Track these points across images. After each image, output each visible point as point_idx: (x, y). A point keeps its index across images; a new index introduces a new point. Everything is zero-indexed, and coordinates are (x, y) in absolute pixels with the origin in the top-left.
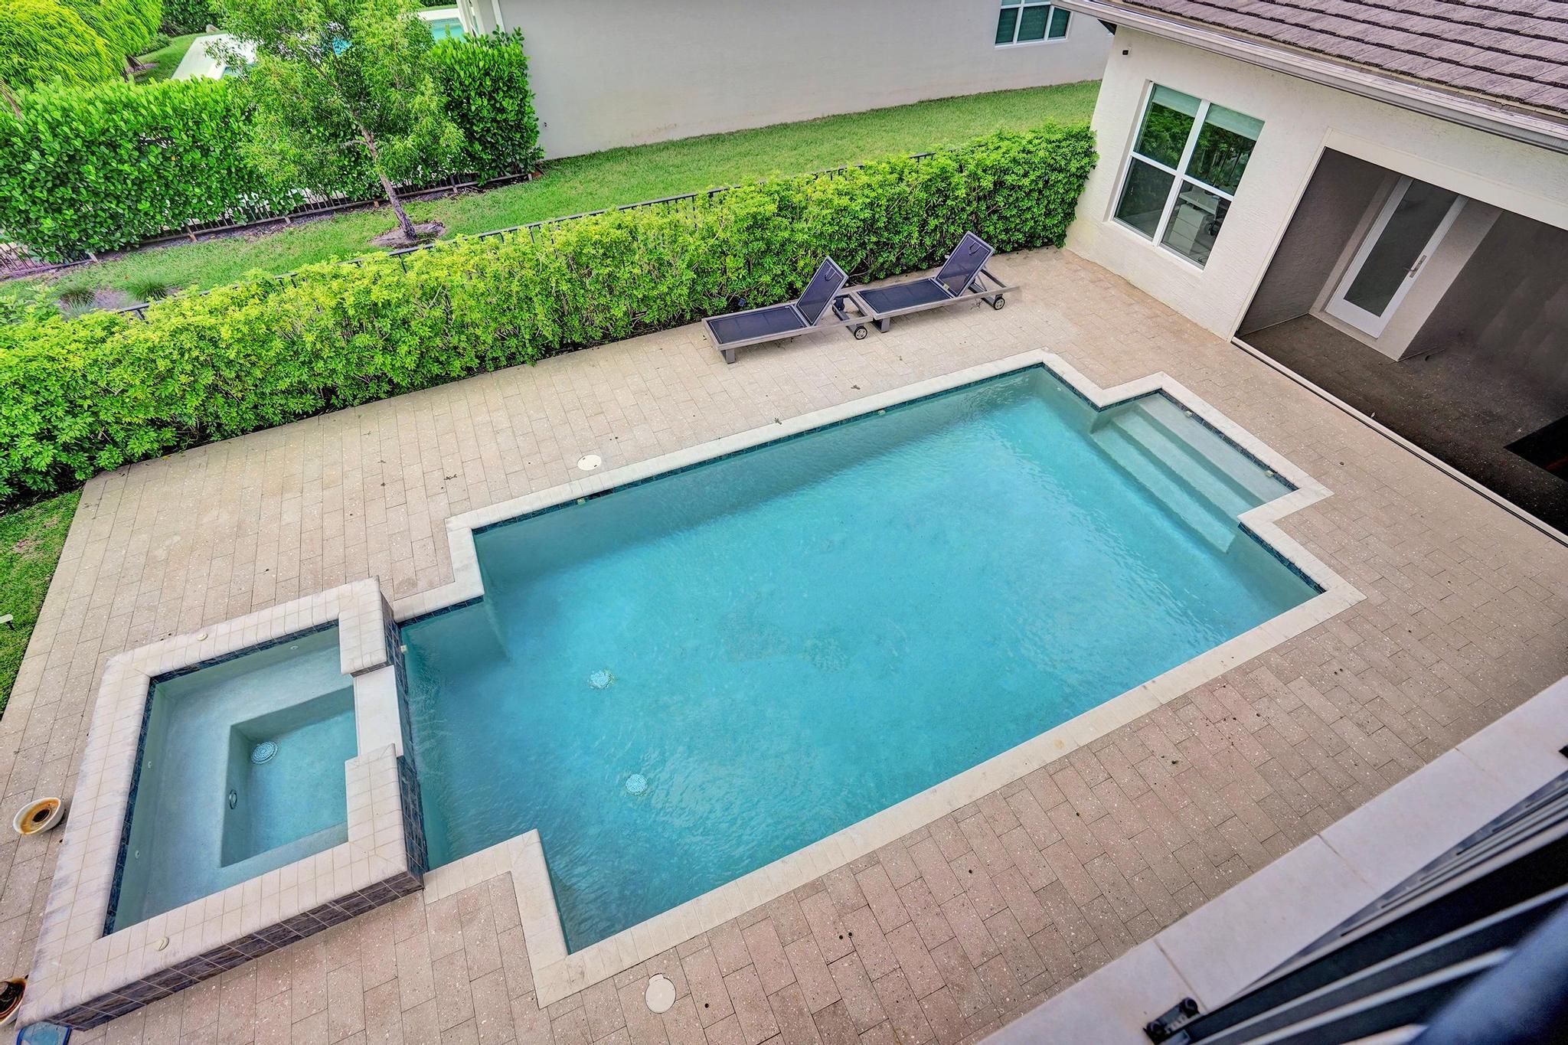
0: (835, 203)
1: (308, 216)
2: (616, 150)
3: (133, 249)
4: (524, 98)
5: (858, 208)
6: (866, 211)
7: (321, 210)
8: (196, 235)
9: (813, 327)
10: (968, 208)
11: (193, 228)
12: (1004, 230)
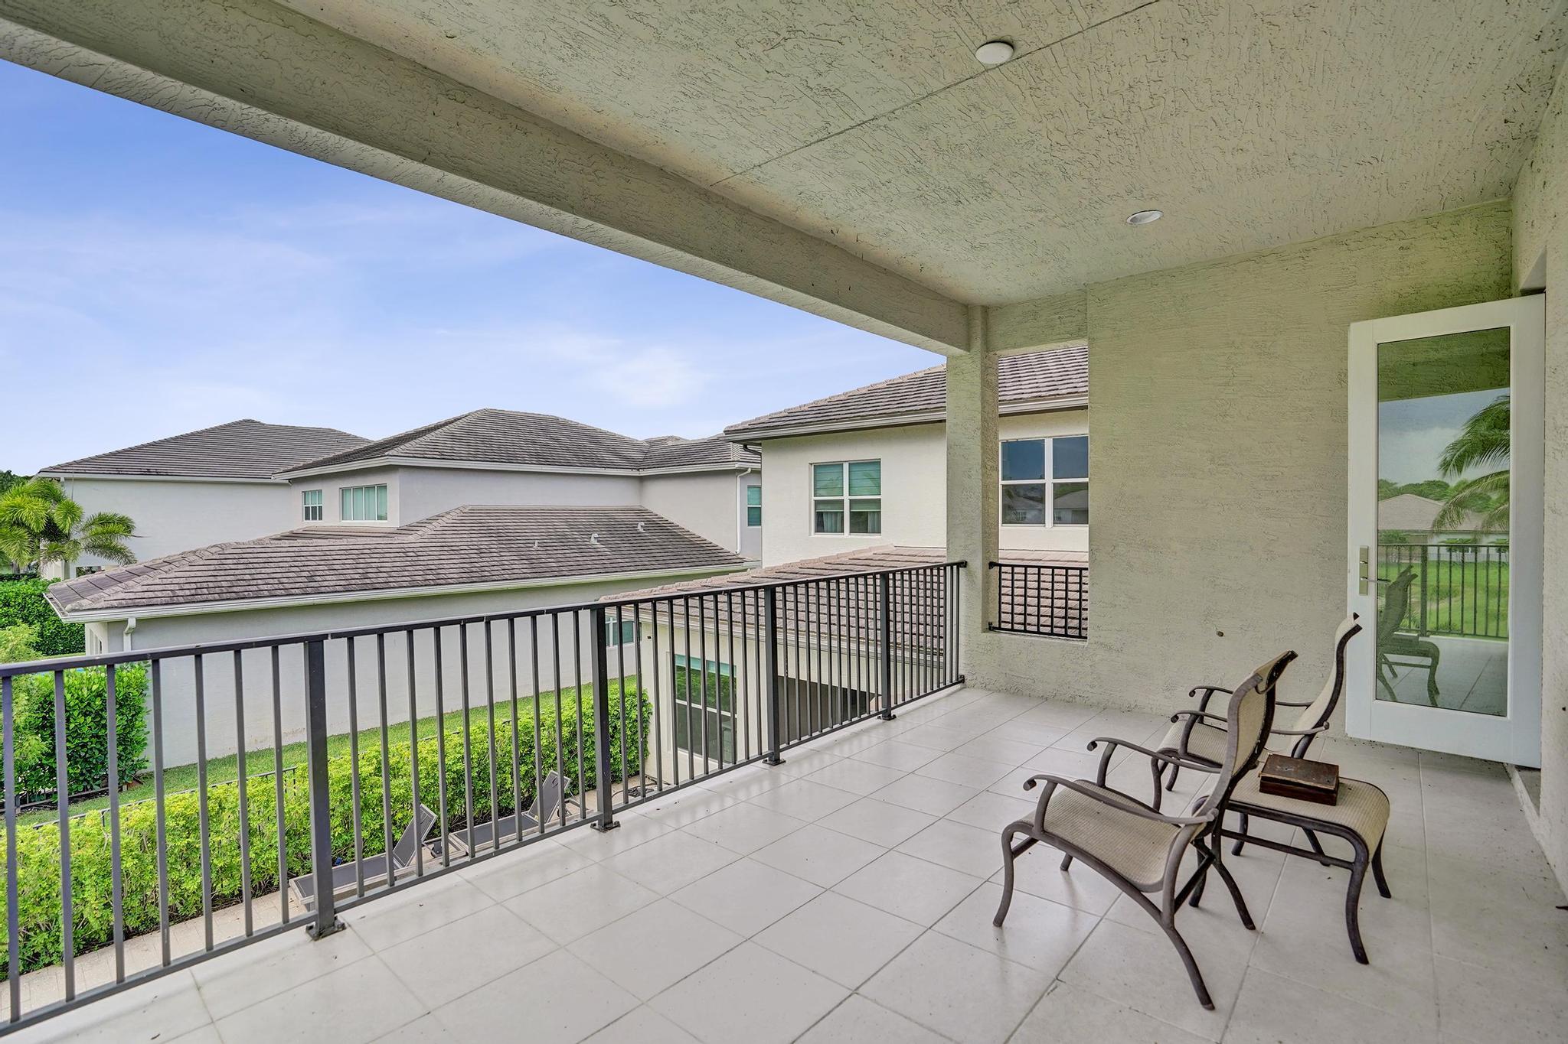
0: (429, 760)
4: (137, 714)
5: (451, 763)
6: (459, 764)
9: (406, 867)
10: (552, 754)
12: (590, 769)
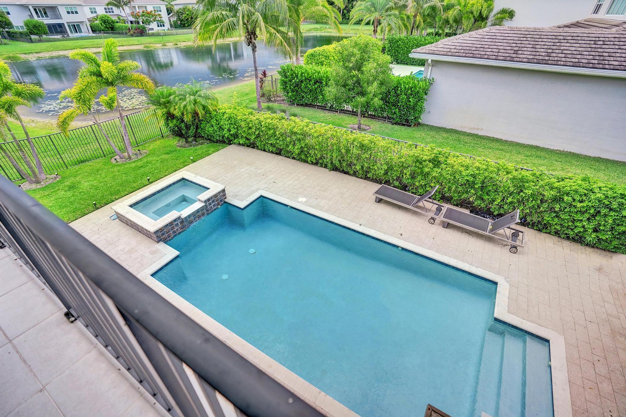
1: (344, 113)
2: (452, 129)
3: (304, 106)
7: (349, 113)
8: (317, 108)
11: (317, 106)
